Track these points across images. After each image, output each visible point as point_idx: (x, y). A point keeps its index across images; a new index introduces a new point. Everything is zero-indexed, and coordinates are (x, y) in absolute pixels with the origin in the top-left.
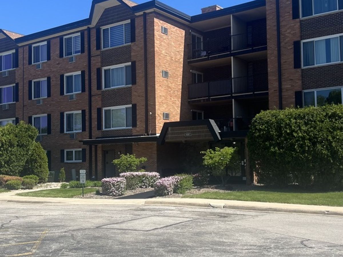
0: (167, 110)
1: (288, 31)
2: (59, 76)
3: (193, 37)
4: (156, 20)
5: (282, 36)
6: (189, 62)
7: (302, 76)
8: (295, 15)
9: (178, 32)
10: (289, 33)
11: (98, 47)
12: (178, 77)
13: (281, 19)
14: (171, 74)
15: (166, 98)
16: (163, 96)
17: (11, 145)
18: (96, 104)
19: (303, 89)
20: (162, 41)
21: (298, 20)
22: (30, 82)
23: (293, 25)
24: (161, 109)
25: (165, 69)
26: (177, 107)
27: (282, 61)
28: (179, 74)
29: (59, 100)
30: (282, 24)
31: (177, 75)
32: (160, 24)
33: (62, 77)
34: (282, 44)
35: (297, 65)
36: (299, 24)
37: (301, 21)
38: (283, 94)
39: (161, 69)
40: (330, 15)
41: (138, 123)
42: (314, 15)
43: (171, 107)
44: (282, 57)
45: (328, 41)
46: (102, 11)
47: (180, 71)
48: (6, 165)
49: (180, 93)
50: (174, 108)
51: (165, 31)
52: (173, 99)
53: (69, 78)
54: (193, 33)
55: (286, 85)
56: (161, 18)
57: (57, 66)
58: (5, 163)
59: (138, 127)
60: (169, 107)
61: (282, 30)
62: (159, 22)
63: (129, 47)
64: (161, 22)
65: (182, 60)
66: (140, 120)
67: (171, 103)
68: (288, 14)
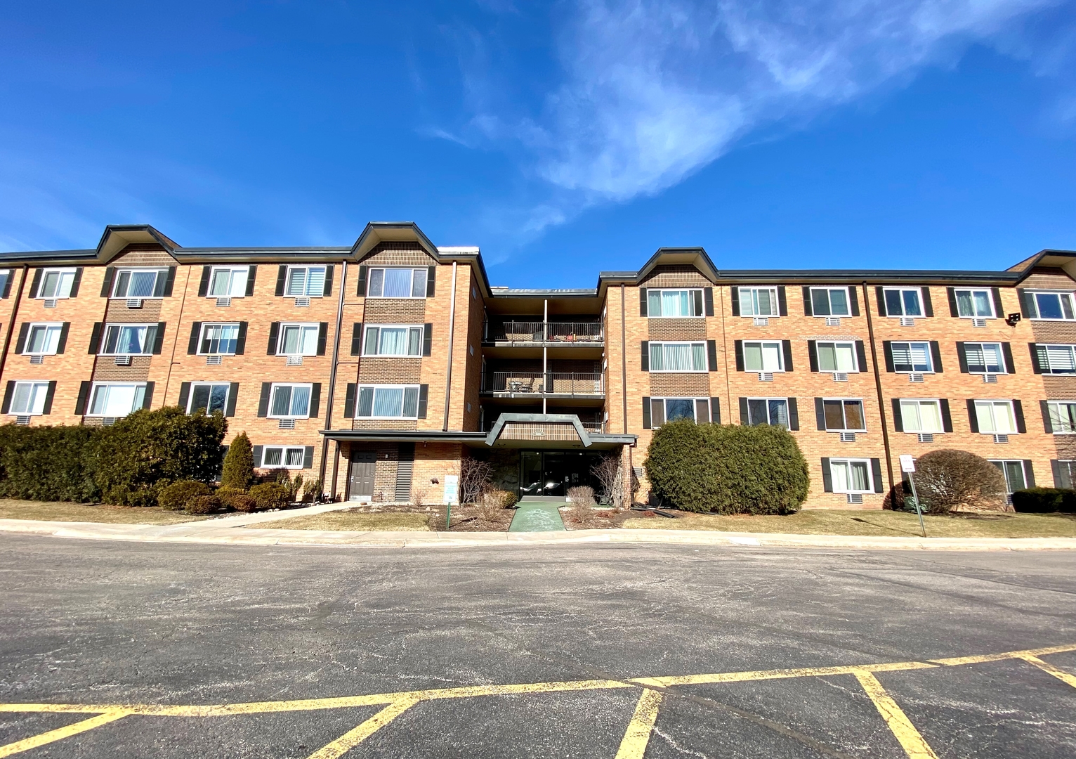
2: (270, 323)
4: (470, 275)
5: (627, 333)
6: (483, 345)
7: (650, 381)
10: (636, 330)
11: (361, 294)
12: (477, 360)
13: (626, 313)
14: (474, 352)
15: (470, 384)
16: (469, 380)
18: (345, 377)
19: (651, 394)
20: (472, 306)
21: (646, 318)
22: (197, 324)
23: (640, 322)
25: (471, 344)
27: (627, 360)
29: (261, 362)
30: (627, 319)
33: (275, 324)
34: (627, 341)
36: (647, 322)
37: (649, 320)
38: (628, 398)
40: (682, 320)
41: (429, 412)
42: (663, 317)
44: (627, 356)
49: (477, 381)
52: (473, 386)
55: (631, 388)
57: (267, 307)
59: (427, 418)
61: (628, 325)
63: (422, 302)
66: (434, 408)
67: (472, 391)
68: (634, 309)
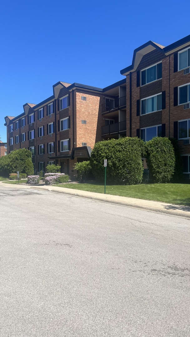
0: (85, 141)
1: (135, 95)
3: (107, 100)
4: (77, 93)
5: (132, 98)
6: (103, 114)
7: (140, 120)
8: (138, 85)
9: (95, 98)
11: (58, 110)
12: (94, 123)
13: (132, 87)
14: (88, 121)
15: (84, 135)
16: (82, 134)
17: (17, 159)
18: (58, 139)
19: (141, 127)
20: (82, 104)
21: (139, 87)
22: (38, 128)
23: (137, 90)
24: (80, 141)
25: (83, 119)
26: (93, 139)
27: (132, 112)
28: (94, 121)
29: (47, 137)
30: (132, 90)
31: (93, 122)
32: (80, 95)
33: (48, 125)
34: (132, 102)
35: (138, 114)
36: (139, 90)
37: (140, 88)
38: (132, 131)
39: (81, 119)
40: (153, 83)
41: (71, 148)
42: (147, 84)
43: (88, 139)
44: (132, 110)
45: (153, 98)
46: (59, 90)
47: (96, 120)
48: (15, 169)
49: (95, 132)
50: (90, 140)
51: (85, 99)
52: (89, 135)
53: (50, 125)
54: (106, 98)
55: (133, 126)
56: (81, 91)
57: (46, 120)
58: (14, 167)
60: (87, 140)
61: (132, 94)
62: (80, 94)
63: (68, 108)
64: (82, 94)
65: (97, 113)
67: (88, 137)
68: (135, 84)
